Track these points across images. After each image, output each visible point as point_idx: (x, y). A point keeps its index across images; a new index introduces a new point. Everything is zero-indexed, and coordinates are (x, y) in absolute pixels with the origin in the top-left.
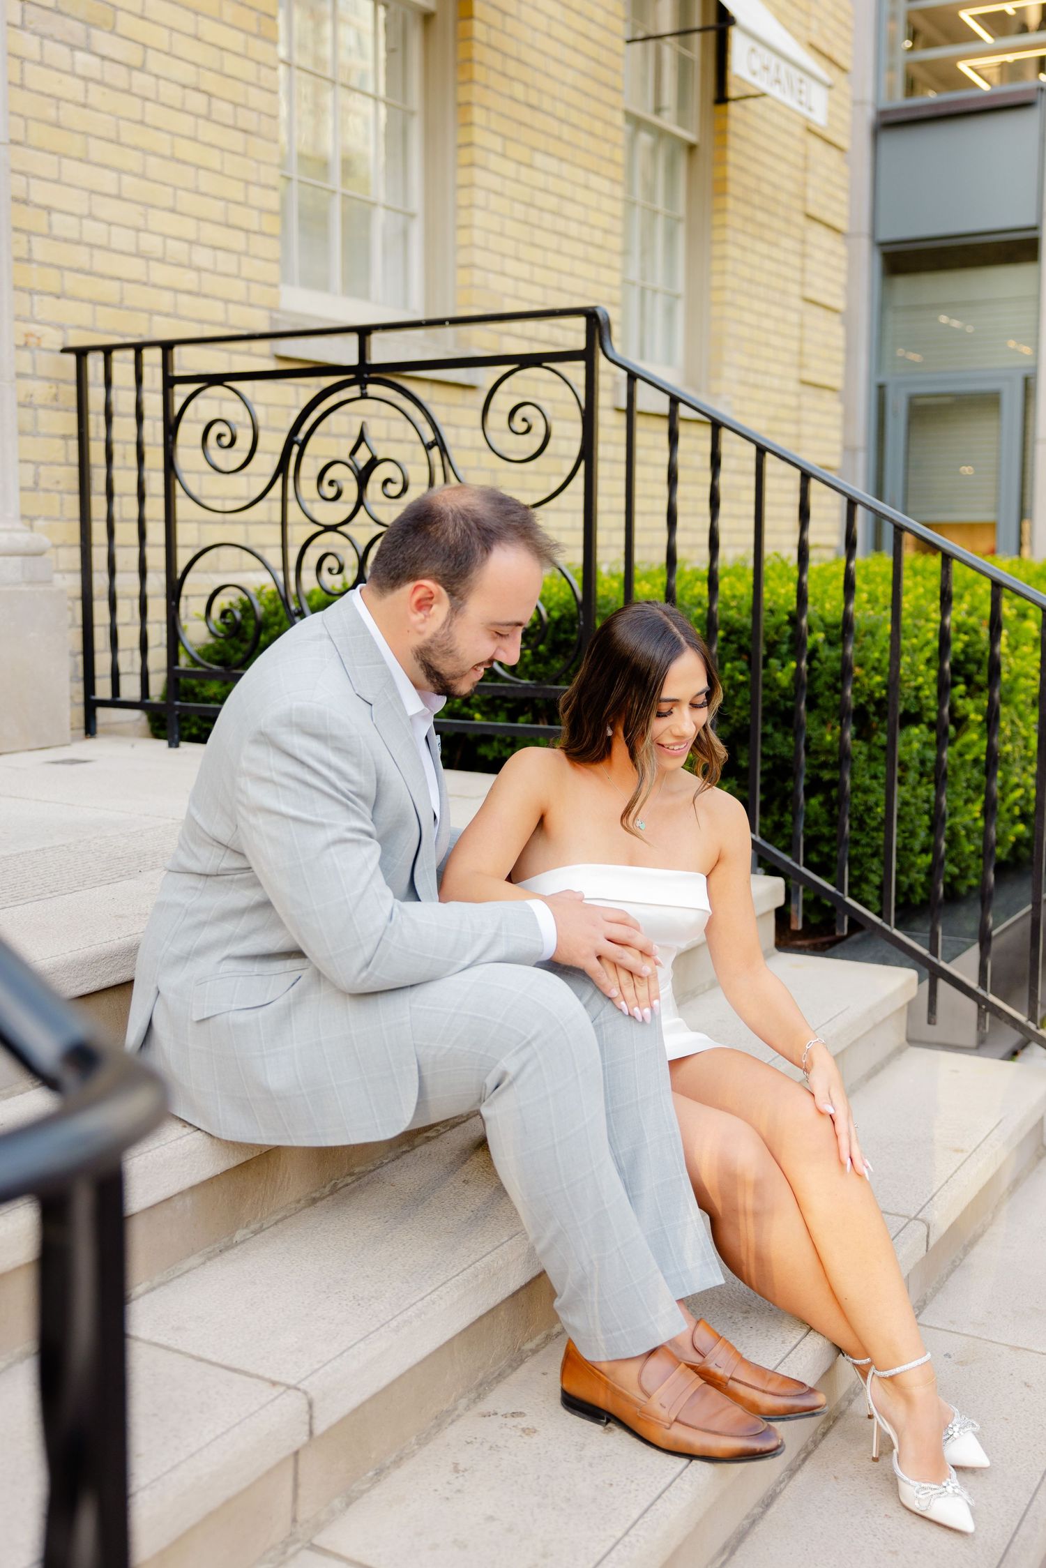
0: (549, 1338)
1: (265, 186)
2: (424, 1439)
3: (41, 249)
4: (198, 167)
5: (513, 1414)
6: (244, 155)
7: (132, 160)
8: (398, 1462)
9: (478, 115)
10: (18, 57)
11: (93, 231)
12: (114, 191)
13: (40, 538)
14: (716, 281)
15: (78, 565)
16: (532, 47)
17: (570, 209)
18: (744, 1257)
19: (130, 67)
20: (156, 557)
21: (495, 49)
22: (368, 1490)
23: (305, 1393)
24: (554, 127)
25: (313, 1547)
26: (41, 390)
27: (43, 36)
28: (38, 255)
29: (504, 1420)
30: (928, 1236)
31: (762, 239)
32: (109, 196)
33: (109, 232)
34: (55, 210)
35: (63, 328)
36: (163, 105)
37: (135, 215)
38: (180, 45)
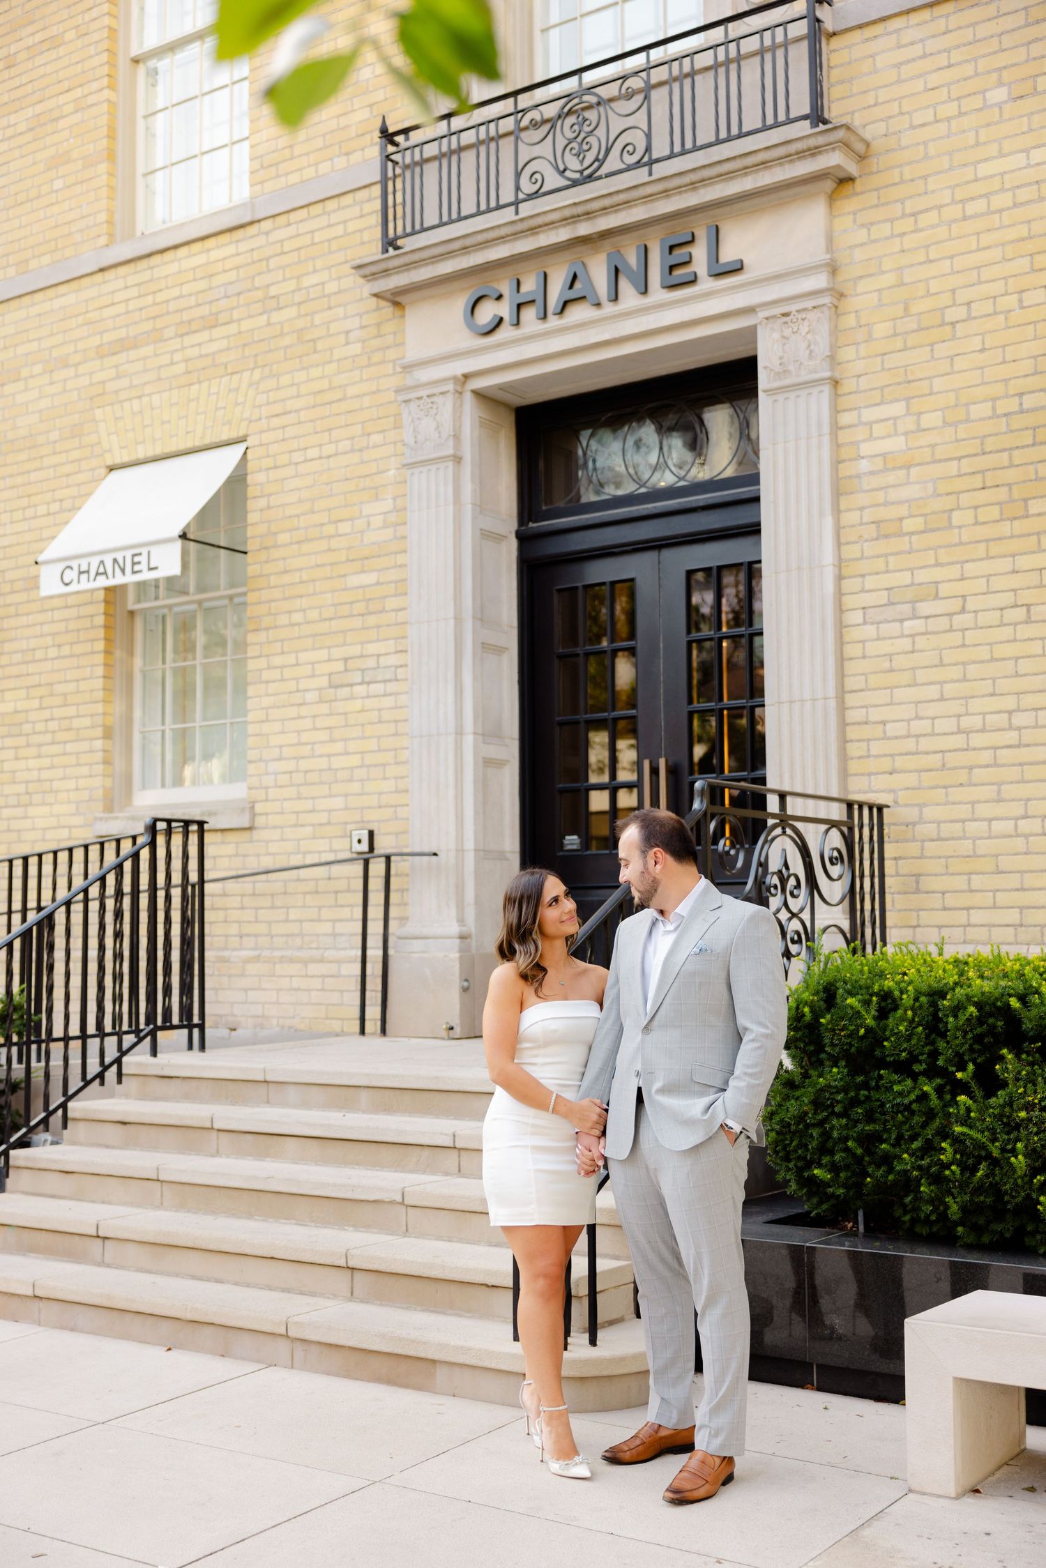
3: (877, 748)
4: (1018, 658)
7: (953, 673)
10: (861, 642)
11: (917, 726)
12: (936, 697)
19: (950, 615)
27: (878, 623)
28: (874, 751)
32: (933, 701)
33: (933, 724)
34: (888, 722)
35: (893, 791)
36: (981, 628)
37: (955, 707)
38: (997, 583)
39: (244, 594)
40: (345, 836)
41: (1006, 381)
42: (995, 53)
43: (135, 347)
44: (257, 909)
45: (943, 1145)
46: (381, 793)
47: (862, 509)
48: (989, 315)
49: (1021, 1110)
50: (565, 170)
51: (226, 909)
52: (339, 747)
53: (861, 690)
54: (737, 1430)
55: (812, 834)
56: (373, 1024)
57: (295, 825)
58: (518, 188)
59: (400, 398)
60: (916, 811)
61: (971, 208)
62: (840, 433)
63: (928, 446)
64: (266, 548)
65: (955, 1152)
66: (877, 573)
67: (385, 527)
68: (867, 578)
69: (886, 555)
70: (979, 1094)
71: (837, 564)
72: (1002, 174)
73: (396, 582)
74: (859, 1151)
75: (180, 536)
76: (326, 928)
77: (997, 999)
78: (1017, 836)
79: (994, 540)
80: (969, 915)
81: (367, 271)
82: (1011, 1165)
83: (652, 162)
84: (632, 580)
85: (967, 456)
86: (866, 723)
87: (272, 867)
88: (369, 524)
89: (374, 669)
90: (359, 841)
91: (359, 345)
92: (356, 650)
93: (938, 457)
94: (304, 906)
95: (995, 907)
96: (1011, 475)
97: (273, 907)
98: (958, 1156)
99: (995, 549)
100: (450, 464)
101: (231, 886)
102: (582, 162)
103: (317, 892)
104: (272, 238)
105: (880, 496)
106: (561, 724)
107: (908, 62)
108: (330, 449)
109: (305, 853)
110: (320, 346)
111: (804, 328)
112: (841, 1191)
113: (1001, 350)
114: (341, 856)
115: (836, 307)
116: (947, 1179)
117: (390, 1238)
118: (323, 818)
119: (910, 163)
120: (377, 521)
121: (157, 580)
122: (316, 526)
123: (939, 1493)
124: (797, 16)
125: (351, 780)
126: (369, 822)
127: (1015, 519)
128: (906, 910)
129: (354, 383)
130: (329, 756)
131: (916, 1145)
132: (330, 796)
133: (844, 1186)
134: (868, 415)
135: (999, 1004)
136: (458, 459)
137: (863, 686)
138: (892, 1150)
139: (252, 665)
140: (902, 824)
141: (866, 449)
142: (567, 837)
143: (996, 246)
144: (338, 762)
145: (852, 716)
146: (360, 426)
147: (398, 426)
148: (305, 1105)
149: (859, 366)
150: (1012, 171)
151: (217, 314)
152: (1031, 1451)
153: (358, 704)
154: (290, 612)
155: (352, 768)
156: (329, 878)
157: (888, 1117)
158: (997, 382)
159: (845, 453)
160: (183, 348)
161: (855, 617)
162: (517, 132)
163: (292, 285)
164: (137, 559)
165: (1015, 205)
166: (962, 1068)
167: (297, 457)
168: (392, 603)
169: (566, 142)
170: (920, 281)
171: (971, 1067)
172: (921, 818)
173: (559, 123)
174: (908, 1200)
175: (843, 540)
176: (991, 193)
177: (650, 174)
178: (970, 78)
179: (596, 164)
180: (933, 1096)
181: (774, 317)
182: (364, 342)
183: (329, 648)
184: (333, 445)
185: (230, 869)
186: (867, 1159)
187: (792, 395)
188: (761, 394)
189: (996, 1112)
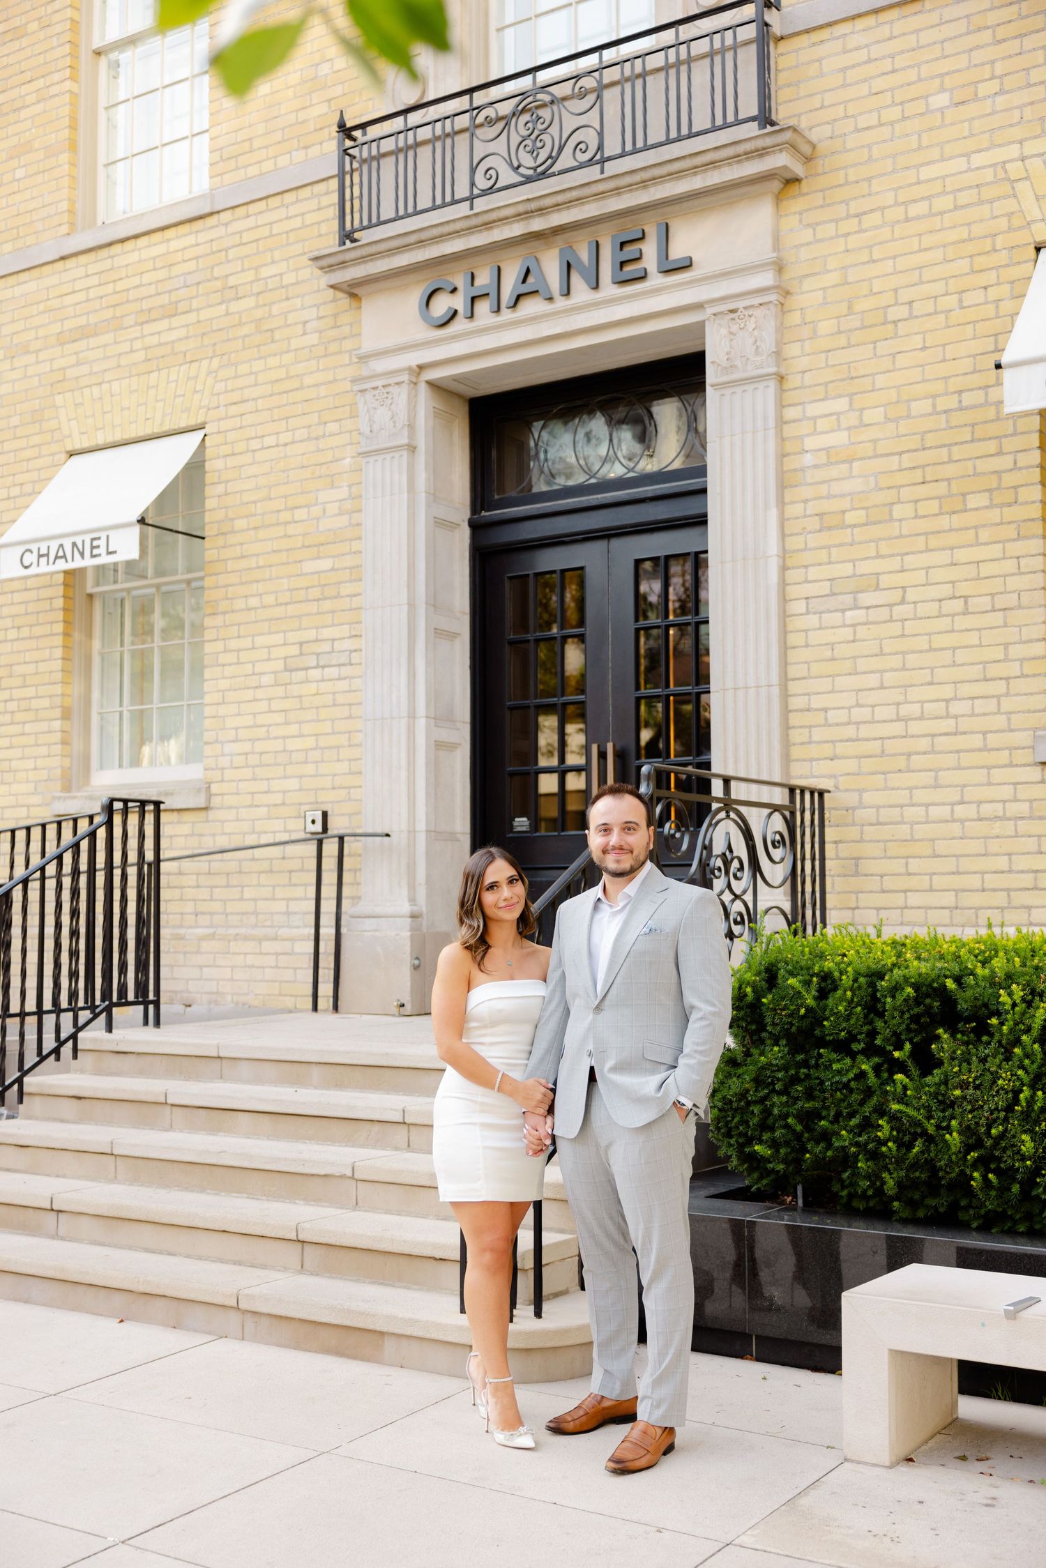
3: (818, 734)
4: (956, 648)
7: (893, 662)
10: (804, 631)
11: (857, 714)
12: (877, 685)
19: (891, 605)
27: (820, 613)
32: (873, 689)
33: (873, 711)
34: (830, 709)
35: (834, 777)
36: (920, 619)
37: (896, 695)
38: (937, 575)
39: (202, 578)
40: (299, 817)
41: (946, 378)
42: (937, 59)
43: (96, 335)
44: (212, 887)
45: (880, 1122)
46: (335, 775)
47: (806, 501)
48: (930, 314)
49: (955, 1088)
50: (519, 167)
51: (182, 887)
52: (294, 729)
53: (804, 678)
54: (679, 1401)
55: (755, 818)
56: (325, 1001)
57: (250, 806)
58: (473, 184)
59: (356, 388)
60: (856, 796)
61: (914, 210)
62: (785, 427)
63: (870, 441)
64: (223, 534)
65: (892, 1129)
66: (820, 565)
67: (340, 514)
68: (811, 569)
69: (829, 547)
70: (915, 1072)
71: (781, 555)
72: (943, 178)
73: (351, 568)
74: (799, 1128)
75: (138, 521)
76: (280, 906)
77: (933, 981)
78: (954, 821)
79: (933, 533)
80: (906, 897)
81: (324, 263)
82: (946, 1142)
83: (603, 161)
84: (582, 568)
85: (908, 451)
86: (808, 710)
87: (227, 846)
88: (324, 511)
89: (329, 653)
90: (313, 822)
91: (316, 335)
92: (311, 634)
93: (879, 451)
94: (259, 885)
95: (931, 890)
96: (951, 470)
97: (228, 886)
98: (895, 1133)
99: (934, 542)
100: (405, 453)
101: (186, 864)
102: (535, 159)
103: (271, 871)
104: (231, 229)
105: (823, 489)
106: (511, 709)
107: (853, 67)
108: (285, 438)
109: (259, 833)
110: (277, 336)
111: (751, 325)
112: (781, 1167)
113: (941, 348)
114: (294, 836)
115: (782, 304)
116: (883, 1155)
117: (340, 1211)
118: (277, 799)
119: (855, 165)
120: (332, 508)
121: (115, 564)
122: (273, 512)
123: (874, 1462)
124: (746, 20)
125: (306, 762)
126: (322, 803)
127: (954, 513)
128: (845, 892)
129: (311, 373)
130: (284, 738)
131: (854, 1122)
132: (285, 777)
133: (785, 1161)
134: (812, 410)
135: (935, 985)
136: (412, 449)
137: (805, 674)
138: (830, 1126)
139: (208, 648)
140: (842, 809)
141: (810, 443)
142: (517, 819)
143: (938, 247)
144: (292, 744)
145: (795, 703)
146: (317, 414)
147: (354, 416)
148: (258, 1080)
149: (804, 362)
150: (954, 175)
151: (177, 302)
152: (963, 1420)
153: (313, 688)
154: (246, 597)
155: (307, 750)
156: (284, 858)
157: (827, 1095)
158: (937, 379)
159: (789, 447)
160: (143, 337)
161: (798, 607)
162: (472, 129)
163: (250, 276)
164: (95, 543)
165: (956, 208)
166: (899, 1047)
167: (255, 445)
168: (347, 589)
169: (521, 139)
170: (864, 280)
171: (908, 1046)
172: (860, 802)
173: (514, 120)
174: (845, 1175)
175: (787, 532)
176: (933, 196)
177: (602, 172)
178: (913, 83)
179: (550, 161)
180: (871, 1075)
181: (722, 313)
182: (321, 332)
183: (285, 632)
184: (290, 434)
185: (186, 848)
186: (806, 1135)
187: (739, 390)
188: (708, 388)
189: (932, 1090)
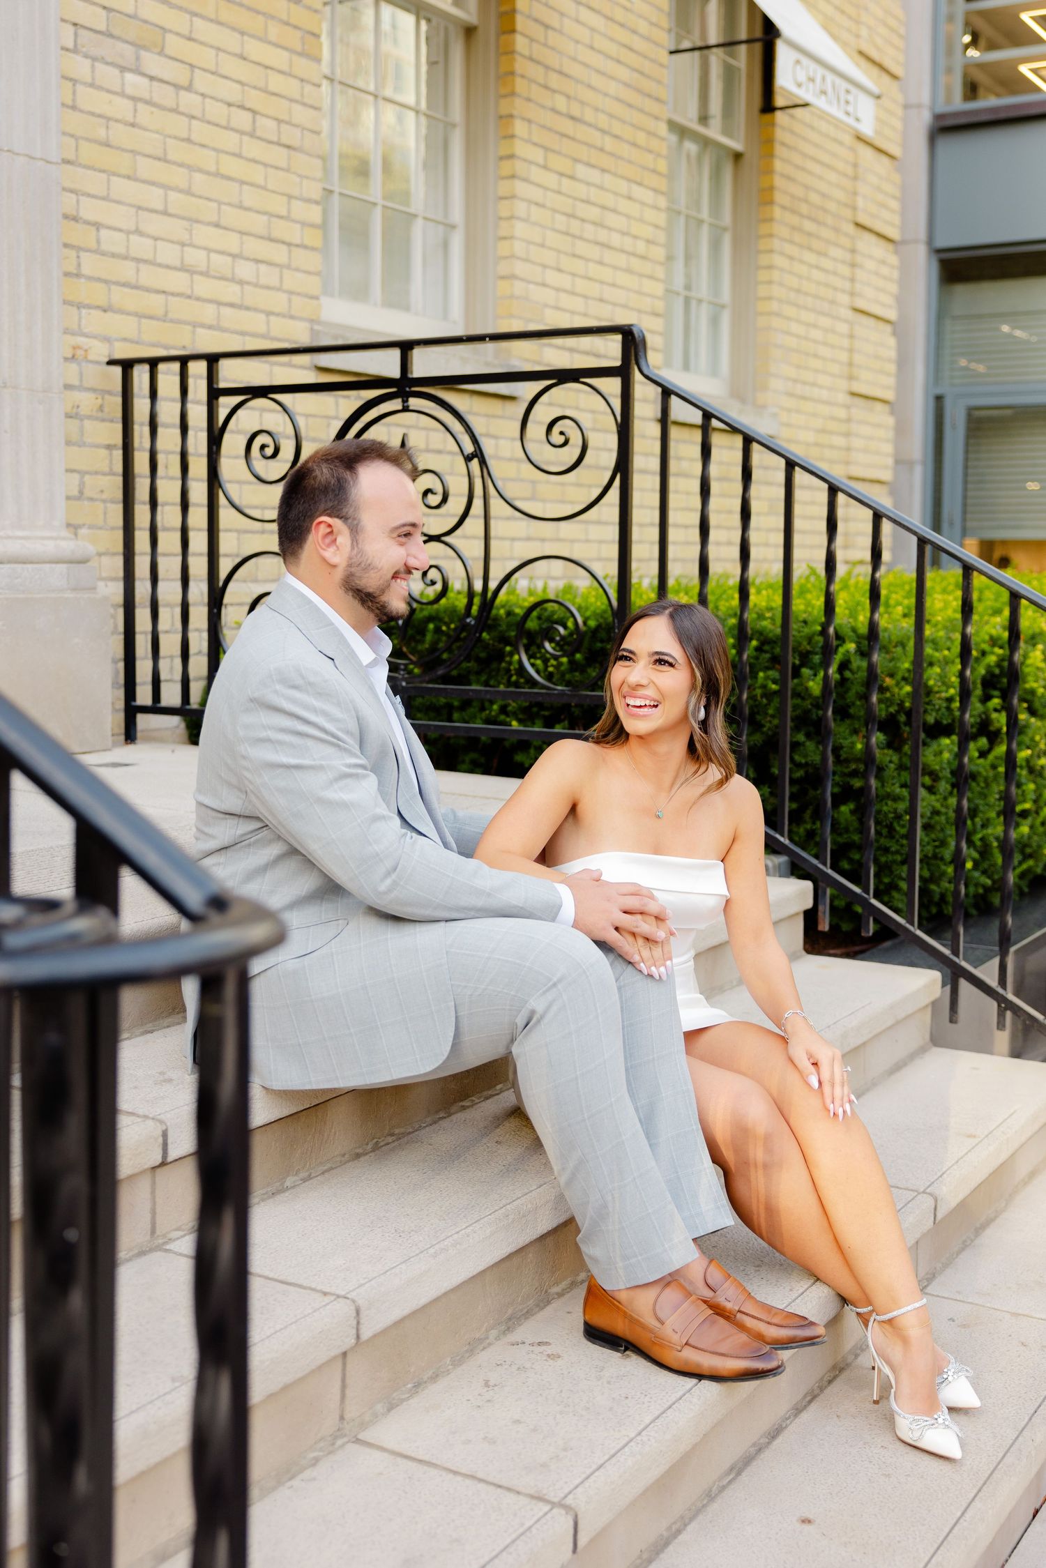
0: (573, 1285)
1: (308, 201)
2: (458, 1362)
3: (90, 264)
4: (242, 183)
5: (540, 1344)
6: (288, 170)
7: (178, 177)
8: (434, 1378)
9: (519, 128)
10: (71, 80)
11: (141, 246)
12: (160, 207)
13: (83, 545)
14: (762, 291)
15: (121, 574)
16: (574, 59)
17: (612, 220)
18: (754, 1208)
19: (177, 87)
20: (199, 566)
21: (538, 62)
22: (408, 1399)
23: (354, 1301)
24: (596, 138)
25: (358, 1441)
26: (87, 401)
27: (94, 59)
28: (86, 270)
29: (531, 1348)
30: (935, 1209)
31: (810, 249)
33: (155, 247)
34: (103, 226)
36: (208, 122)
37: (180, 230)
38: (227, 65)
53: (71, 163)
86: (76, 219)
